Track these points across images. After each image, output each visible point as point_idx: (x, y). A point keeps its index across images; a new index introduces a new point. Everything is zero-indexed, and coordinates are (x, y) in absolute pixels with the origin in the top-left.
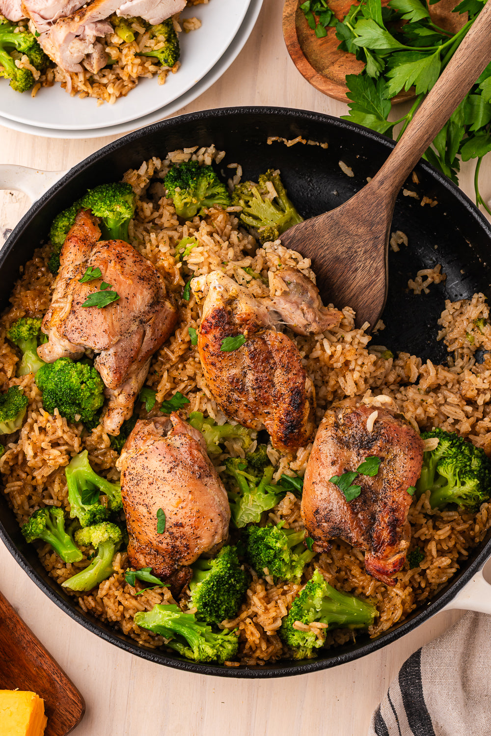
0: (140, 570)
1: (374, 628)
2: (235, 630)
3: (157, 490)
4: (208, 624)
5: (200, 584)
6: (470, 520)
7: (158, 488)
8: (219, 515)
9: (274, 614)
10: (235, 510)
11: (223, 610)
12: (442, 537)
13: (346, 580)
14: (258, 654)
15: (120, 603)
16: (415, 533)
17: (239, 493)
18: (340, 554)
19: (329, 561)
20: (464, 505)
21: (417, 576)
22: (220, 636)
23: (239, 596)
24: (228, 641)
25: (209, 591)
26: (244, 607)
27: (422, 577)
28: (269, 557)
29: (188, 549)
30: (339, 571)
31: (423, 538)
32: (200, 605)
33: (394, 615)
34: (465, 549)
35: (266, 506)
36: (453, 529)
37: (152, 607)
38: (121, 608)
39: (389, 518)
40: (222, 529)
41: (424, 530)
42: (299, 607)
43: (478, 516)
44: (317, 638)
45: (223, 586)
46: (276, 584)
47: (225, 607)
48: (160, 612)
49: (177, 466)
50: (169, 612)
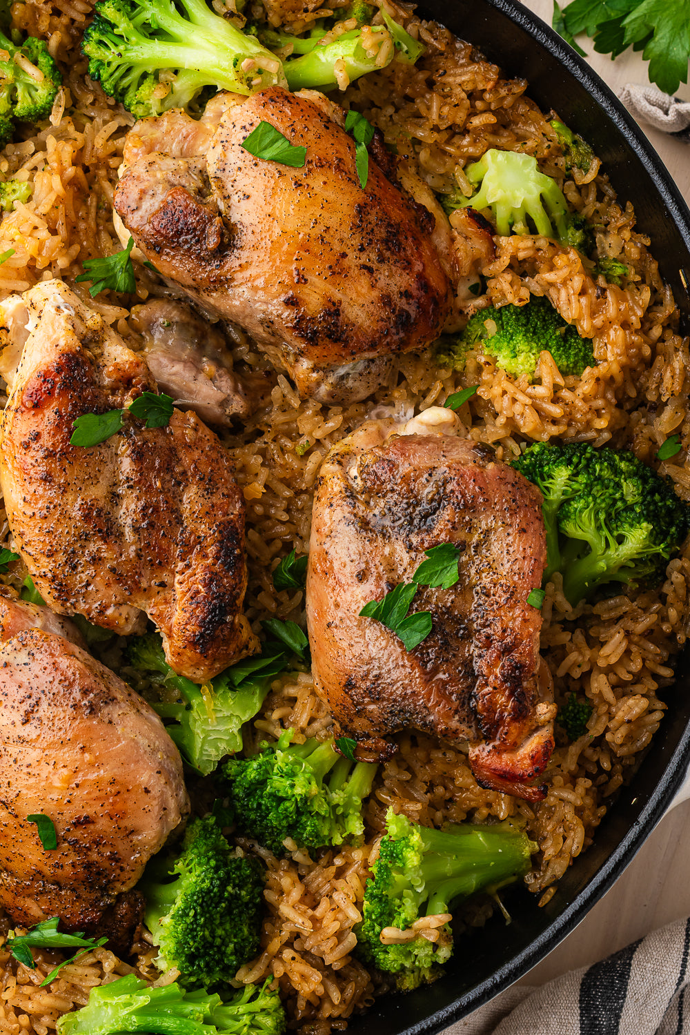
0: (34, 929)
1: (535, 877)
2: (268, 981)
3: (15, 767)
4: (211, 991)
5: (167, 920)
6: (654, 602)
7: (15, 761)
8: (159, 772)
9: (335, 926)
10: (185, 742)
11: (232, 954)
12: (613, 660)
13: (451, 800)
14: (327, 1011)
15: (18, 1011)
16: (558, 666)
17: (179, 701)
18: (421, 754)
19: (406, 776)
20: (635, 580)
21: (589, 752)
22: (242, 1008)
23: (252, 912)
24: (263, 1010)
25: (190, 931)
26: (268, 928)
27: (598, 749)
28: (287, 817)
29: (117, 861)
30: (430, 789)
31: (577, 674)
32: (183, 962)
33: (569, 842)
34: (665, 664)
35: (244, 711)
36: (628, 634)
37: (87, 996)
38: (24, 1020)
39: (503, 667)
40: (175, 799)
41: (573, 657)
42: (380, 901)
43: (667, 589)
44: (436, 946)
45: (216, 907)
46: (316, 859)
47: (232, 946)
48: (106, 1004)
49: (37, 704)
50: (125, 998)
